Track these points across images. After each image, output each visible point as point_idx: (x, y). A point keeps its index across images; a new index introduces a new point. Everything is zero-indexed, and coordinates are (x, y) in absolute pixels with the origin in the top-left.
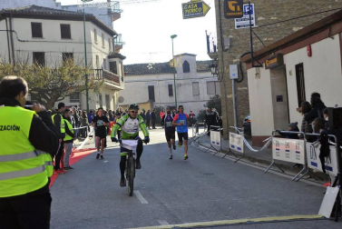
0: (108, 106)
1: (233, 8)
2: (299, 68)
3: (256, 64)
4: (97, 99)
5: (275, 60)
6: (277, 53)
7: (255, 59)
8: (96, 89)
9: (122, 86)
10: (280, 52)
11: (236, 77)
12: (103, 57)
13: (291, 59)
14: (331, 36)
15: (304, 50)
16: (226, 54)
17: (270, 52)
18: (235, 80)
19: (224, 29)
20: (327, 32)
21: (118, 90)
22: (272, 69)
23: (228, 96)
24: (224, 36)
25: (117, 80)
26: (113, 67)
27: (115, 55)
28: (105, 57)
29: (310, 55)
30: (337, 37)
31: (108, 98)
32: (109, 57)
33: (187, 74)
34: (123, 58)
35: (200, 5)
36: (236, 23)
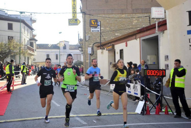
0: (28, 62)
1: (93, 23)
2: (121, 51)
3: (102, 48)
4: (24, 59)
5: (111, 47)
6: (112, 44)
7: (102, 46)
8: (24, 54)
9: (35, 53)
10: (113, 43)
11: (91, 53)
12: (27, 39)
13: (118, 47)
14: (136, 39)
15: (124, 44)
16: (86, 43)
17: (108, 43)
18: (90, 54)
19: (86, 31)
20: (134, 37)
21: (33, 55)
22: (109, 50)
23: (87, 61)
24: (86, 35)
25: (33, 50)
26: (32, 44)
27: (33, 39)
28: (28, 39)
29: (127, 46)
30: (138, 39)
31: (28, 58)
32: (30, 40)
33: (64, 50)
34: (36, 41)
35: (76, 20)
36: (92, 30)
